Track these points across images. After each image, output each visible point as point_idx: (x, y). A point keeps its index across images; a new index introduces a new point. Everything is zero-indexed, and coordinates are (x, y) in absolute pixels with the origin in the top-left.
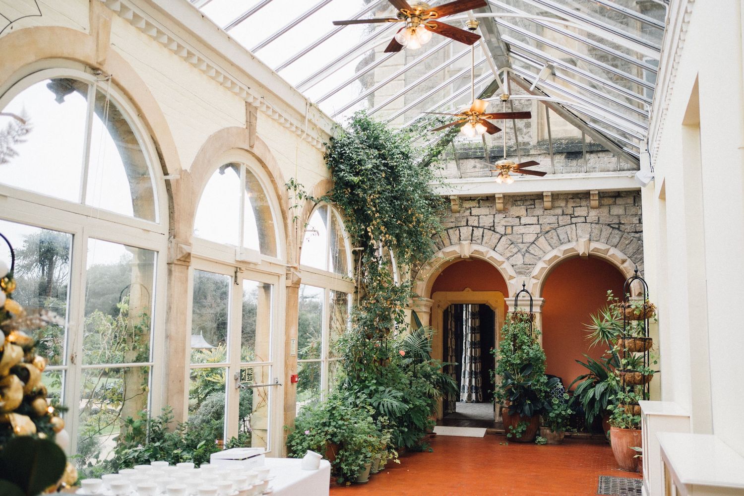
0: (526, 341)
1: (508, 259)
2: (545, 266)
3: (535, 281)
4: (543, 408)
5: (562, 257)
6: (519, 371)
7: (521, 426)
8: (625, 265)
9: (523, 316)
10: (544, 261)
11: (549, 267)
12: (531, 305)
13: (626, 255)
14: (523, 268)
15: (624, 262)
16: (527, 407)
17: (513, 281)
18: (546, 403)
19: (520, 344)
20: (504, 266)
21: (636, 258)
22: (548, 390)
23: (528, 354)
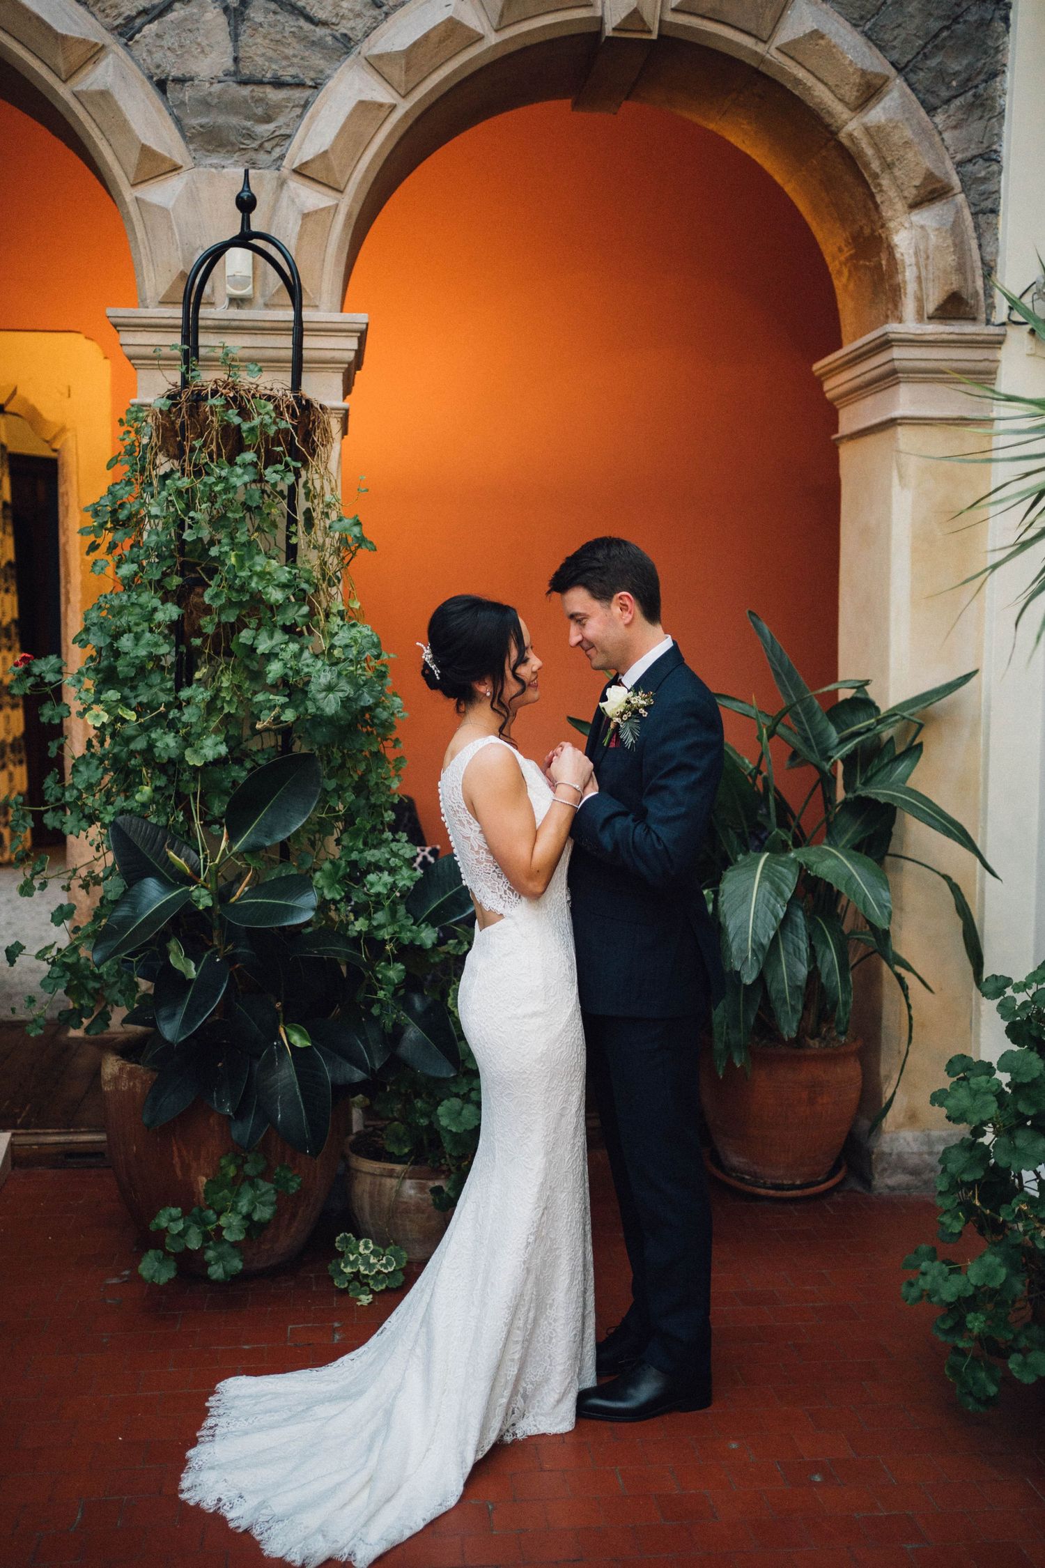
0: (276, 595)
1: (127, 31)
2: (381, 94)
3: (312, 198)
4: (396, 1063)
5: (493, 39)
6: (218, 808)
7: (235, 1185)
8: (877, 114)
9: (244, 413)
10: (377, 65)
11: (404, 107)
12: (297, 366)
13: (882, 49)
14: (232, 107)
15: (870, 91)
16: (286, 1073)
17: (163, 193)
18: (413, 1033)
19: (230, 617)
20: (100, 76)
21: (941, 75)
22: (428, 936)
23: (294, 688)
